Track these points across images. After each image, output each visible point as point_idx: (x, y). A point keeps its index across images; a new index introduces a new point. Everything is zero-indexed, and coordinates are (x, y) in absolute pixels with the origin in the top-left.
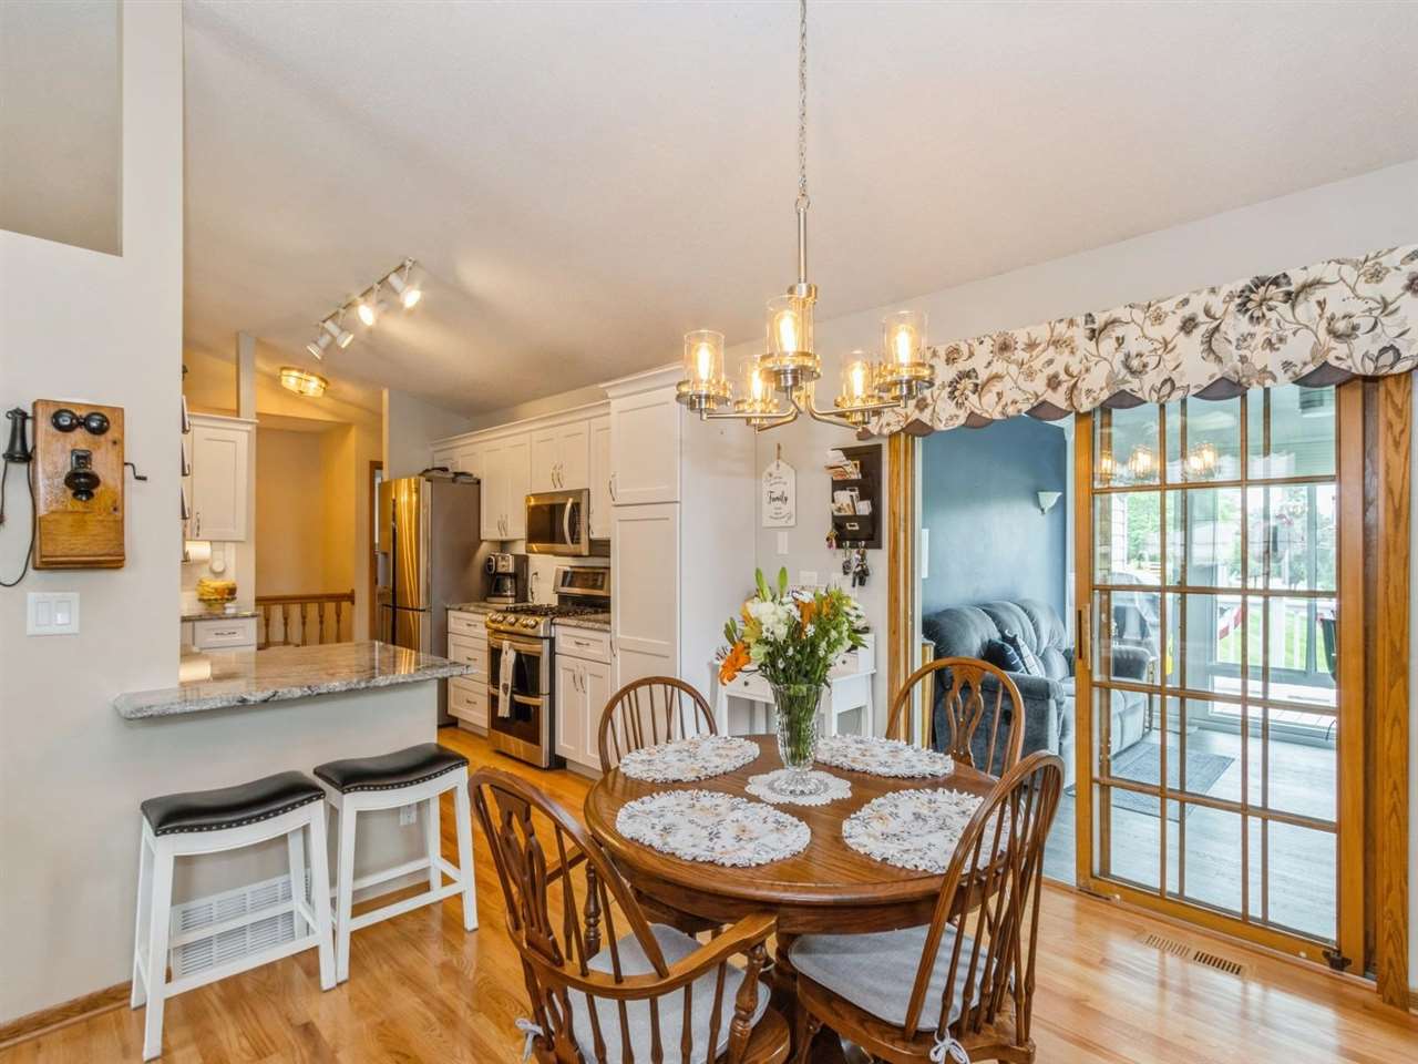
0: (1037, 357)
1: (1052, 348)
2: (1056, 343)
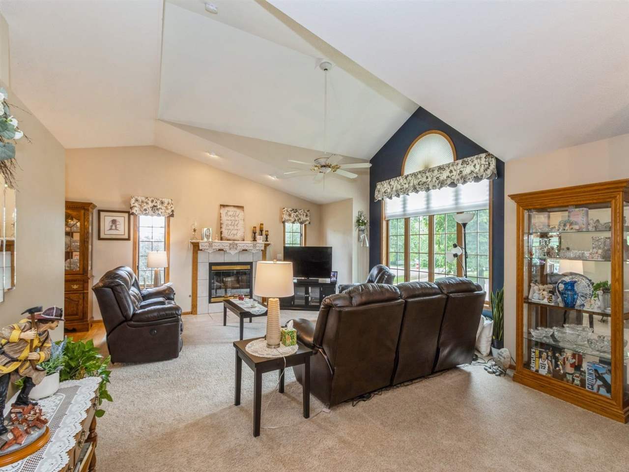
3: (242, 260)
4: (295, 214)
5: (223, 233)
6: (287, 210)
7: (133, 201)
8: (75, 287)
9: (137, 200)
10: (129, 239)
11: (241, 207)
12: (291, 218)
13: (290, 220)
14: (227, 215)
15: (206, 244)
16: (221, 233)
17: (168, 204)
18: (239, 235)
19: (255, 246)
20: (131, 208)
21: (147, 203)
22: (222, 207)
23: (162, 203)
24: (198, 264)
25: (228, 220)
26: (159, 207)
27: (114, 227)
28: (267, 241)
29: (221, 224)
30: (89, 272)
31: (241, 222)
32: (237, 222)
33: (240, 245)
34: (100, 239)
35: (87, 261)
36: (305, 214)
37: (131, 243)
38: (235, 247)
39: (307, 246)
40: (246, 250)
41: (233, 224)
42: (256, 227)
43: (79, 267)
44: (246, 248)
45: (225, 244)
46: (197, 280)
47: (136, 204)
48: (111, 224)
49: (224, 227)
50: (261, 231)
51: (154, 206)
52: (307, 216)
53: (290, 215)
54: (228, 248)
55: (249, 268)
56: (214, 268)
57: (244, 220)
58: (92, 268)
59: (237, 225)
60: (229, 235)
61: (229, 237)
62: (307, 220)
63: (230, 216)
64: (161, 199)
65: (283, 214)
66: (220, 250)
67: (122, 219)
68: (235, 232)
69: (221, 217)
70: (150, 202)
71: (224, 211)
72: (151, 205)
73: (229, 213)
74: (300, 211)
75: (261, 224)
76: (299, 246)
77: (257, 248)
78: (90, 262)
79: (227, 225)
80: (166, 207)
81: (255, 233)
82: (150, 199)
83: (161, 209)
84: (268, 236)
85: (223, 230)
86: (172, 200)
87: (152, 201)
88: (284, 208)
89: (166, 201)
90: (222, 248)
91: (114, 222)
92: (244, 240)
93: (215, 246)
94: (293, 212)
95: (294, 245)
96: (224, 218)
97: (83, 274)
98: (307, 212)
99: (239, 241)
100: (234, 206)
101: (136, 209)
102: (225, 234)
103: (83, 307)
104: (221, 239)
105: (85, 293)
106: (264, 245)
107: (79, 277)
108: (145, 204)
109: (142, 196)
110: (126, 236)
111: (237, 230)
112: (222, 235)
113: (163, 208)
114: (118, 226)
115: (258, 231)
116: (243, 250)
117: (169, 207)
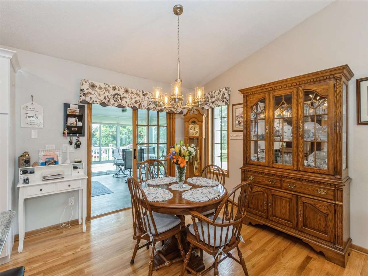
0: (133, 96)
1: (136, 95)
2: (137, 94)
8: (322, 192)
30: (344, 173)
34: (359, 123)
35: (341, 156)
43: (328, 165)
58: (347, 167)
78: (344, 157)
97: (334, 175)
103: (335, 227)
105: (338, 205)
107: (327, 179)
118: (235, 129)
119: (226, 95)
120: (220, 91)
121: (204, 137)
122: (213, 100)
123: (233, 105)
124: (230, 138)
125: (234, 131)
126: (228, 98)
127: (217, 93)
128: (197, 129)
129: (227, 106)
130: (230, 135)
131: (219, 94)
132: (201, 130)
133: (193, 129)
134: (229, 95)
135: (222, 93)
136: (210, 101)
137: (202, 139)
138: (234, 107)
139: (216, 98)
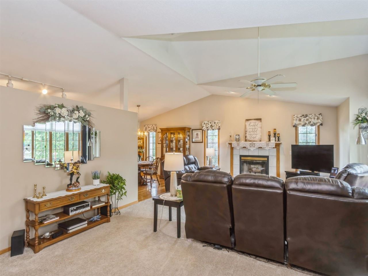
3: (260, 154)
4: (306, 119)
5: (247, 137)
6: (297, 117)
7: (203, 124)
9: (204, 123)
10: (202, 142)
11: (260, 120)
12: (301, 123)
13: (300, 124)
14: (250, 126)
15: (236, 144)
16: (246, 137)
17: (217, 123)
18: (258, 137)
19: (268, 145)
20: (202, 127)
21: (208, 124)
22: (247, 121)
23: (215, 123)
24: (234, 155)
25: (250, 129)
26: (213, 125)
27: (197, 137)
28: (279, 140)
29: (246, 131)
31: (259, 129)
32: (256, 130)
33: (257, 144)
34: (192, 142)
36: (316, 118)
37: (203, 144)
38: (254, 145)
39: (321, 144)
40: (261, 148)
41: (253, 131)
42: (270, 132)
44: (261, 146)
45: (247, 144)
46: (233, 164)
47: (204, 125)
48: (196, 136)
49: (248, 133)
50: (275, 134)
51: (212, 125)
52: (318, 119)
53: (300, 120)
54: (249, 146)
55: (266, 160)
56: (242, 158)
57: (261, 127)
59: (256, 131)
60: (251, 138)
61: (251, 139)
62: (318, 122)
63: (252, 126)
64: (214, 121)
65: (294, 120)
66: (243, 147)
67: (200, 133)
68: (255, 136)
69: (246, 127)
70: (209, 124)
71: (248, 123)
72: (210, 125)
73: (251, 124)
74: (310, 116)
75: (274, 129)
76: (314, 144)
77: (270, 146)
79: (249, 132)
80: (216, 125)
81: (269, 136)
82: (210, 122)
83: (214, 126)
84: (279, 138)
85: (247, 135)
86: (219, 121)
87: (211, 123)
88: (294, 115)
89: (216, 122)
90: (245, 146)
91: (197, 134)
92: (261, 141)
93: (241, 145)
94: (303, 117)
95: (308, 144)
96: (248, 127)
98: (319, 116)
99: (257, 141)
100: (255, 119)
101: (204, 127)
102: (248, 138)
104: (246, 141)
106: (275, 144)
108: (207, 125)
109: (206, 121)
110: (201, 141)
111: (256, 134)
112: (246, 139)
113: (215, 125)
114: (198, 136)
115: (272, 135)
116: (259, 148)
117: (218, 125)
118: (159, 143)
119: (155, 128)
120: (152, 126)
121: (145, 146)
122: (149, 129)
123: (158, 132)
124: (157, 146)
125: (158, 144)
126: (156, 129)
127: (151, 126)
128: (142, 142)
129: (155, 133)
130: (157, 145)
131: (152, 127)
132: (143, 143)
133: (140, 142)
134: (156, 128)
135: (153, 126)
136: (148, 129)
137: (144, 147)
138: (159, 133)
139: (150, 128)
